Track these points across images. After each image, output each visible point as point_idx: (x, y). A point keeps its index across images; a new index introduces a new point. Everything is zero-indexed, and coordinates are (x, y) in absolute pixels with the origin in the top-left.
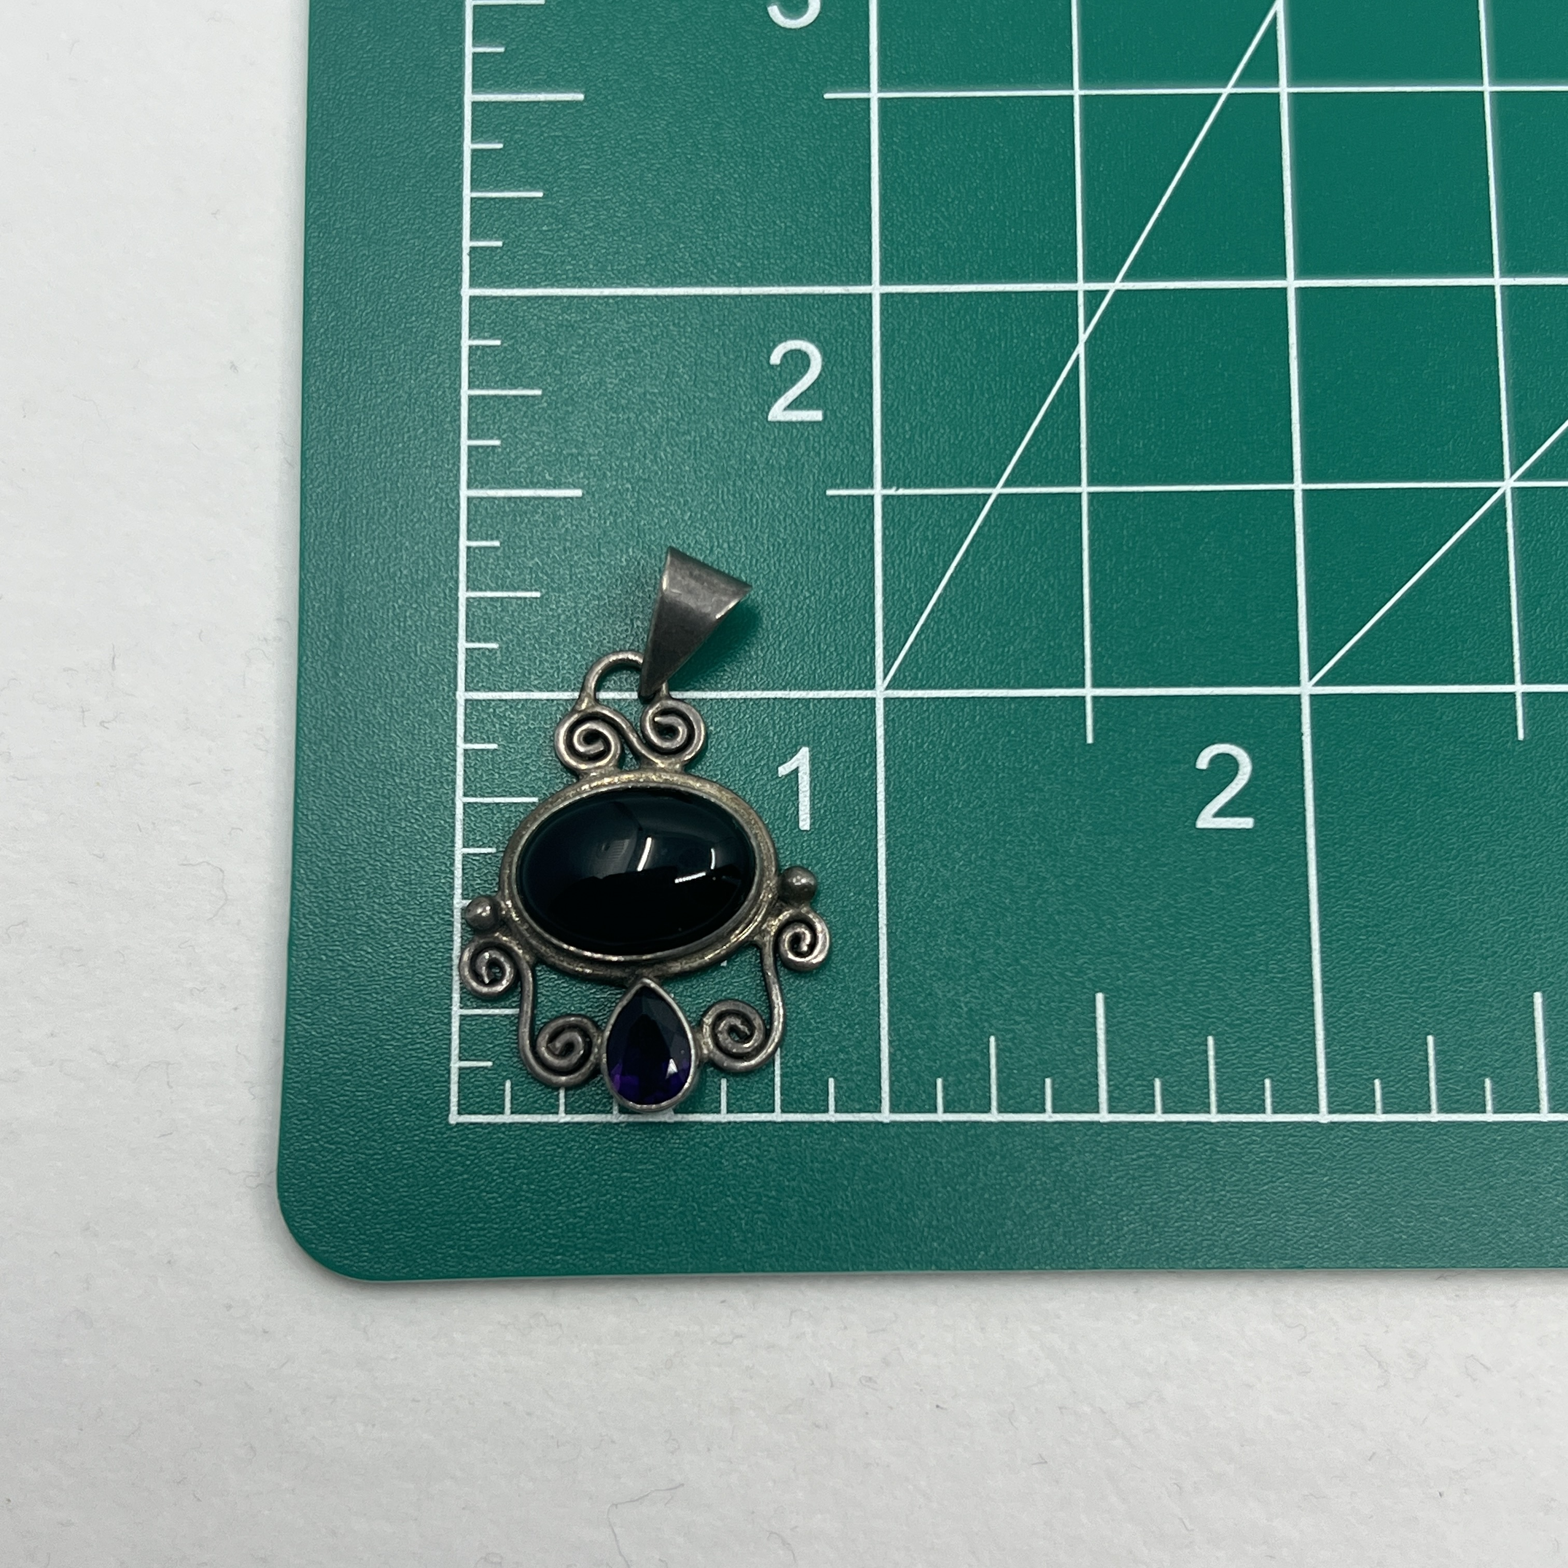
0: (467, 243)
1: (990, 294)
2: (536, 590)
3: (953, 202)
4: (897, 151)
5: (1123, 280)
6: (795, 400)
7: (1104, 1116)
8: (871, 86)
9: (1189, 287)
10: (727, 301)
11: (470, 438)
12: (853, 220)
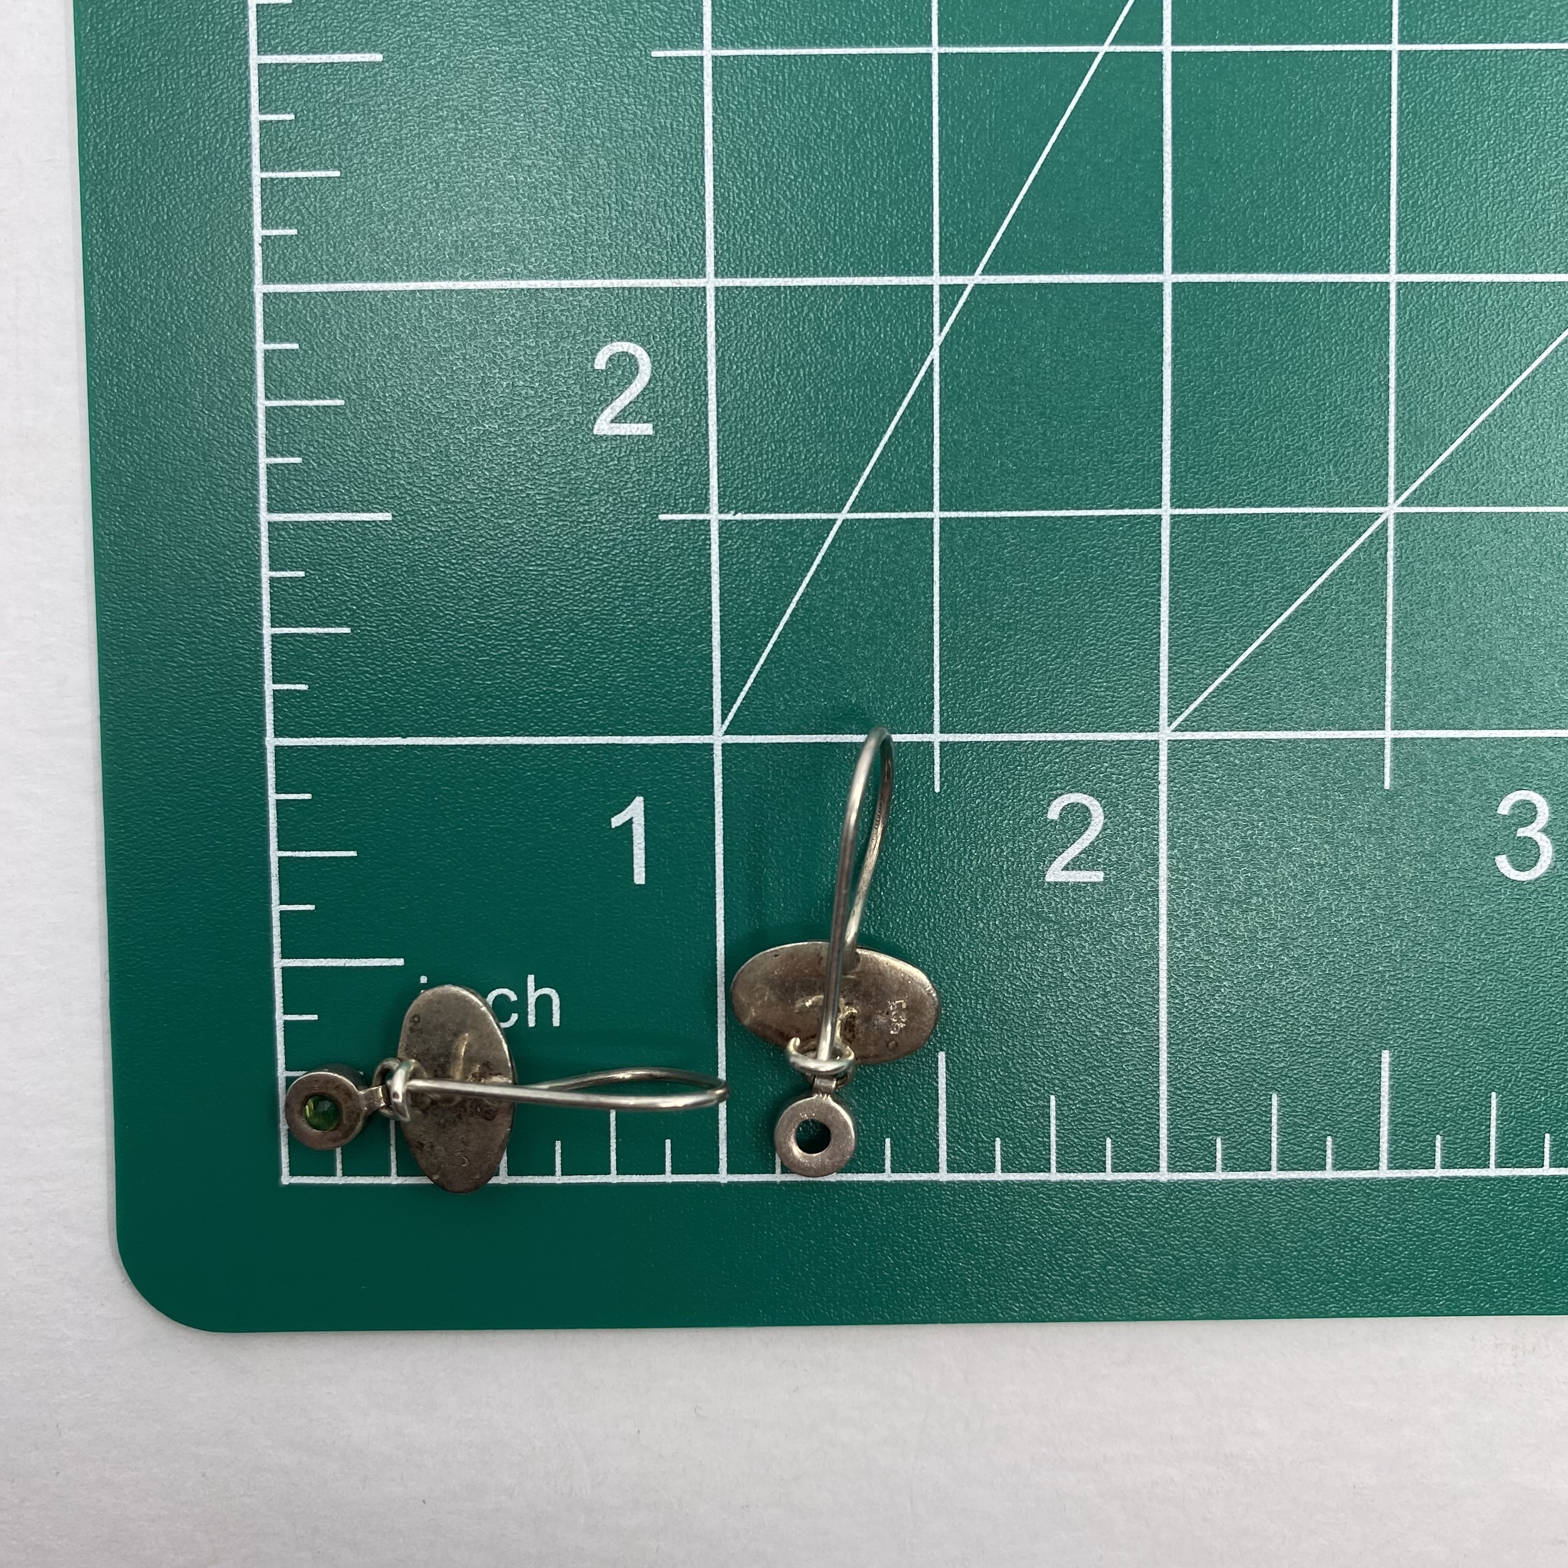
0: (258, 233)
1: (837, 287)
2: (348, 626)
3: (795, 180)
4: (734, 120)
5: (984, 272)
6: (624, 410)
7: (943, 1176)
8: (705, 42)
9: (1056, 281)
10: (546, 294)
11: (269, 454)
12: (685, 201)
